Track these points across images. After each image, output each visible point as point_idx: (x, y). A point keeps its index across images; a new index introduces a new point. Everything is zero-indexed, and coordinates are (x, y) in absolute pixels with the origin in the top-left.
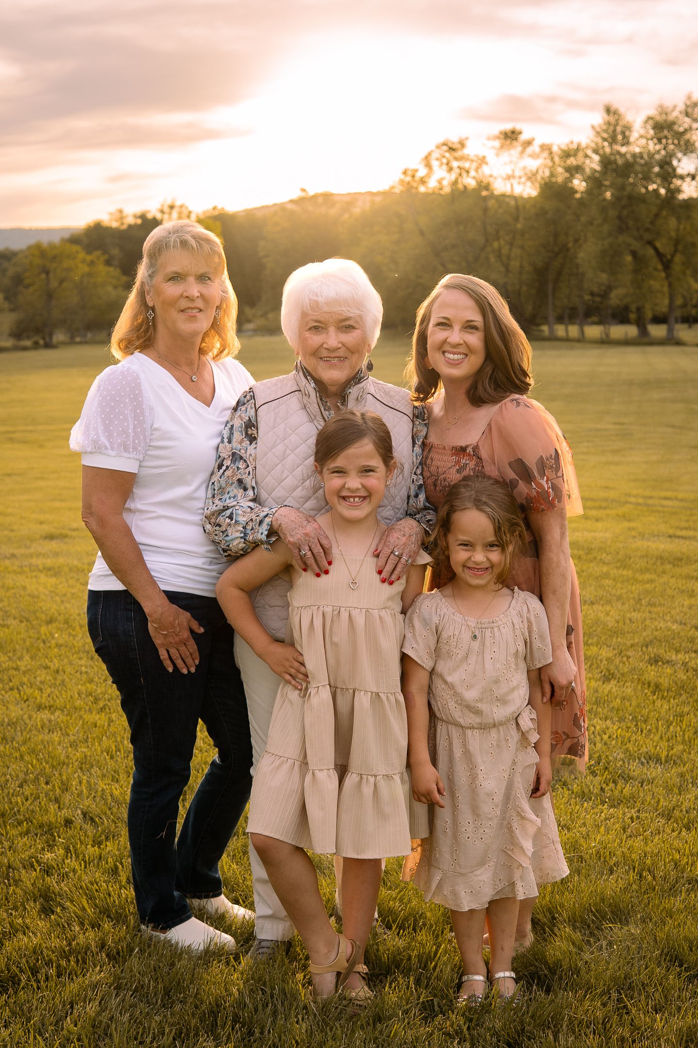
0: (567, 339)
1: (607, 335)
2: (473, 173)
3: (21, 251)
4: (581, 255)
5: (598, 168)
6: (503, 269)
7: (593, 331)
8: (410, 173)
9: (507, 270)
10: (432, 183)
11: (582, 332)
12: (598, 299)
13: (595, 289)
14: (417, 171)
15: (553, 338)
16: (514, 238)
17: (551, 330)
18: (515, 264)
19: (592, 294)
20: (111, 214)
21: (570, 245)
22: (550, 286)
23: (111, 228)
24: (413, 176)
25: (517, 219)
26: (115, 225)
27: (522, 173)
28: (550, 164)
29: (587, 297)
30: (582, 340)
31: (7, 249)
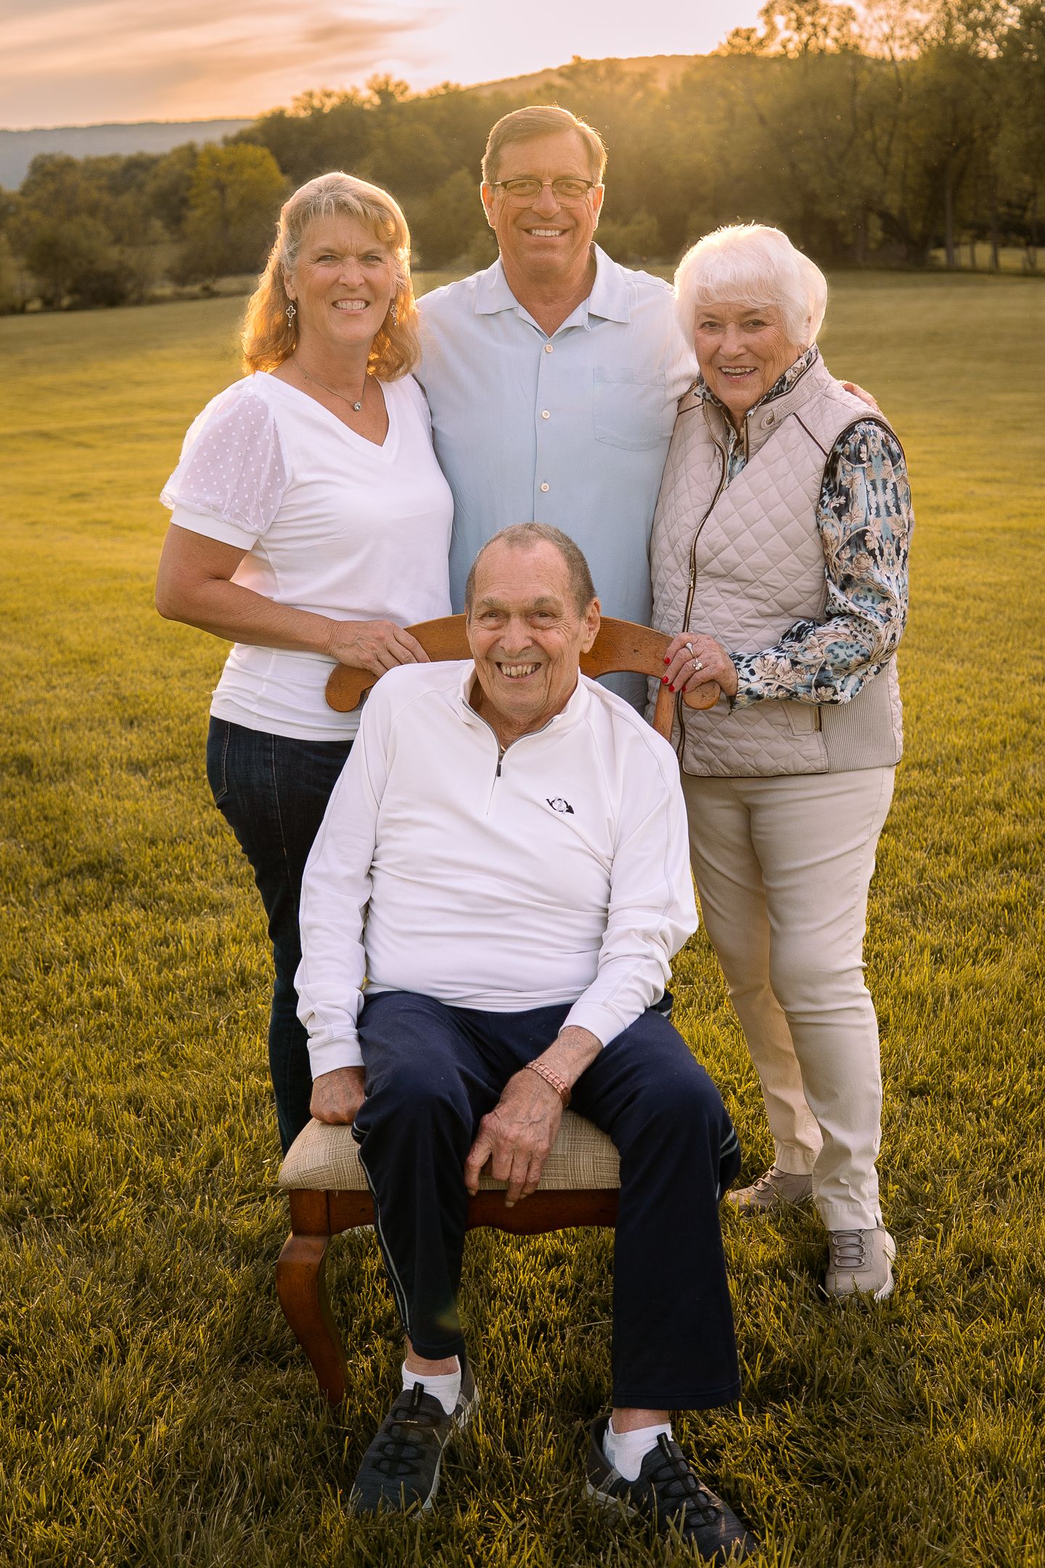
0: (974, 270)
1: (1033, 264)
2: (833, 32)
3: (164, 157)
4: (995, 150)
5: (1018, 26)
6: (880, 170)
7: (1012, 258)
8: (743, 34)
9: (886, 172)
10: (773, 49)
11: (995, 257)
12: (1018, 212)
13: (1014, 198)
14: (753, 30)
15: (952, 269)
16: (895, 125)
17: (950, 256)
18: (896, 162)
19: (1009, 204)
20: (296, 99)
21: (976, 134)
22: (948, 195)
23: (298, 119)
24: (748, 39)
25: (898, 98)
26: (303, 114)
27: (905, 32)
28: (946, 19)
29: (1002, 209)
30: (994, 270)
31: (141, 154)
